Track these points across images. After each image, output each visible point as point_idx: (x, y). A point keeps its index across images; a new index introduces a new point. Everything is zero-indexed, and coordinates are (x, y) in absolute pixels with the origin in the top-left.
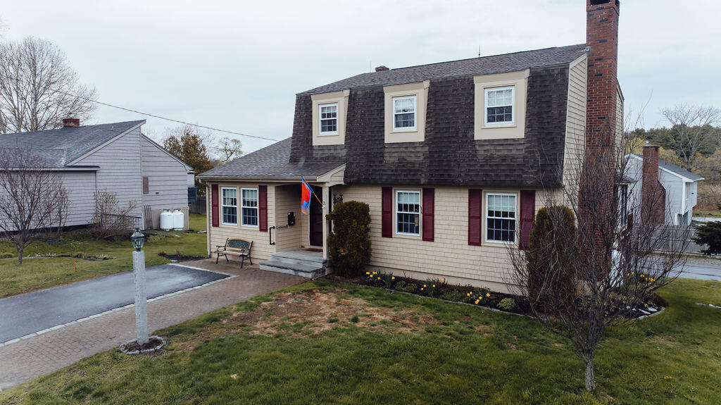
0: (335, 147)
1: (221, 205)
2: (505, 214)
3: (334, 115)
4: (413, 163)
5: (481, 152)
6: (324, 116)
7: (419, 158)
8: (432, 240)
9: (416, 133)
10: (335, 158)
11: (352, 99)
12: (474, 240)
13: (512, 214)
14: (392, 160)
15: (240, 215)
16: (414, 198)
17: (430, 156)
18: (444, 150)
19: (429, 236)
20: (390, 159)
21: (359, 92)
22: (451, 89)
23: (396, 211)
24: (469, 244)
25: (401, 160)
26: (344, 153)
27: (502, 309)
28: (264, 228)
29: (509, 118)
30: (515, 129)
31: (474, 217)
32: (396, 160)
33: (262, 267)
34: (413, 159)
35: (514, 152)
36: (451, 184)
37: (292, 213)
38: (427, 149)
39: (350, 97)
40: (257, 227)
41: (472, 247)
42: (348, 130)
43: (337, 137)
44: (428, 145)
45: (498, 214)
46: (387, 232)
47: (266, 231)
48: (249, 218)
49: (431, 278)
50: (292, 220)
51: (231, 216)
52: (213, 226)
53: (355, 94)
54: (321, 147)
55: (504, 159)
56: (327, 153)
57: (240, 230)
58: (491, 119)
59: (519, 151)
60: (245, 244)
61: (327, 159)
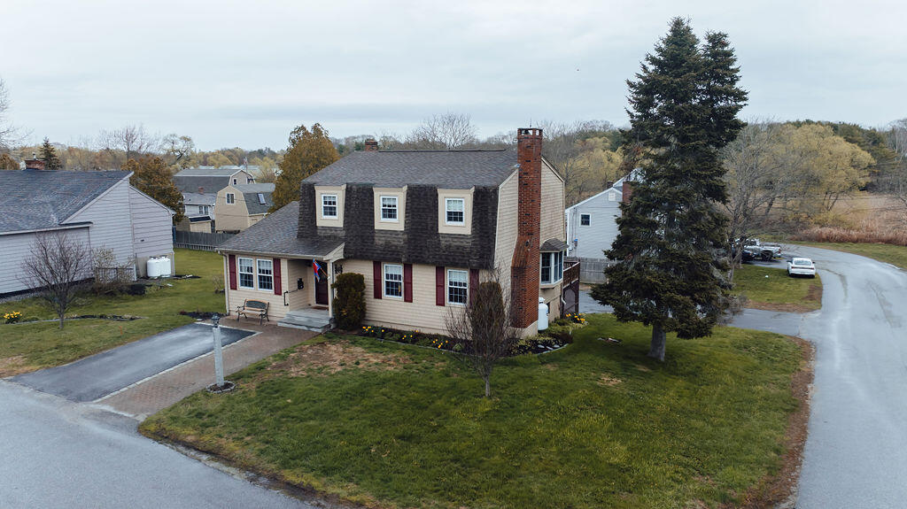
0: (336, 229)
1: (239, 272)
2: (460, 284)
3: (334, 203)
4: (396, 246)
5: (443, 242)
6: (325, 203)
7: (400, 242)
8: (411, 302)
9: (398, 224)
10: (335, 237)
11: (348, 191)
12: (440, 302)
13: (465, 285)
14: (381, 242)
15: (256, 281)
16: (397, 270)
17: (408, 242)
18: (418, 238)
19: (409, 298)
20: (379, 241)
21: (354, 187)
22: (422, 194)
23: (384, 280)
24: (437, 305)
25: (387, 244)
26: (343, 234)
27: (456, 351)
28: (278, 292)
29: (461, 220)
30: (465, 227)
31: (440, 286)
32: (383, 242)
33: (279, 324)
34: (396, 243)
35: (465, 244)
36: (423, 262)
37: (301, 279)
38: (406, 236)
39: (347, 189)
40: (272, 291)
41: (439, 307)
42: (346, 216)
43: (337, 221)
44: (407, 233)
45: (456, 284)
46: (378, 295)
47: (281, 294)
48: (265, 283)
49: (411, 329)
50: (301, 284)
51: (248, 281)
52: (231, 289)
53: (351, 188)
54: (324, 228)
55: (458, 247)
56: (329, 233)
57: (257, 293)
58: (449, 219)
59: (467, 244)
60: (263, 305)
61: (329, 238)
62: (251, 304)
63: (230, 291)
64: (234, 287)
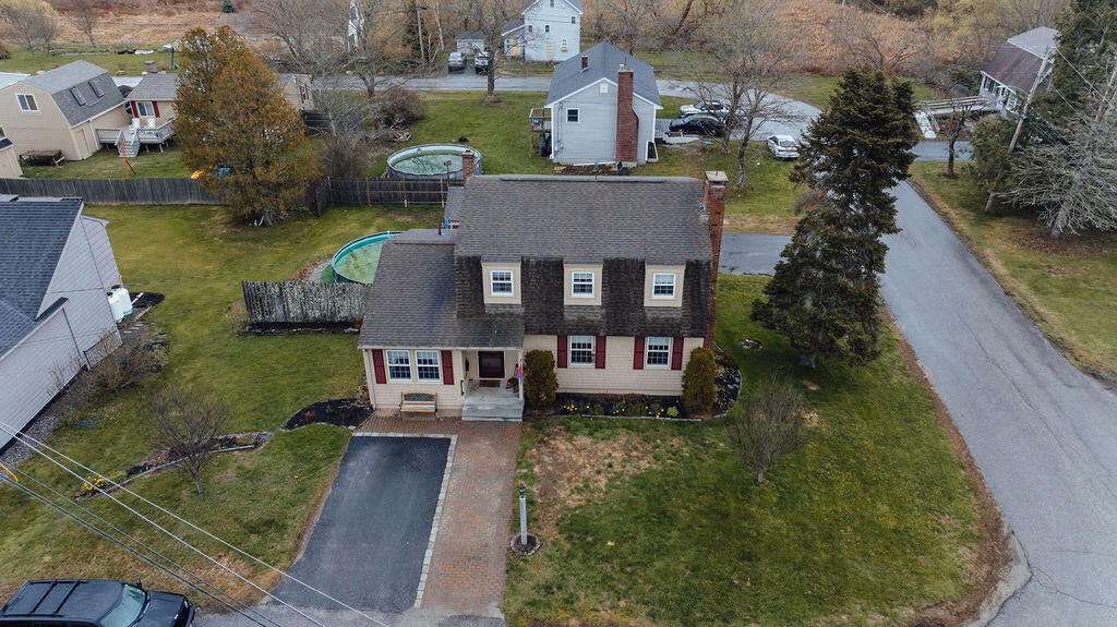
0: (512, 306)
1: (387, 365)
3: (509, 279)
4: (592, 321)
5: (649, 315)
6: (496, 279)
7: (598, 317)
8: (604, 367)
9: (594, 298)
10: (512, 315)
11: (525, 265)
12: (638, 366)
13: (667, 349)
14: (572, 318)
15: (414, 372)
17: (607, 315)
18: (618, 312)
19: (601, 365)
20: (569, 316)
21: (531, 260)
22: (622, 267)
23: (570, 349)
24: (634, 369)
25: (581, 318)
26: (521, 311)
27: (672, 417)
28: (449, 382)
29: (671, 293)
30: (675, 300)
31: (638, 352)
32: (575, 318)
34: (591, 318)
35: (674, 315)
36: (620, 332)
38: (604, 311)
39: (523, 263)
40: (440, 381)
41: (636, 370)
42: (524, 292)
43: (513, 297)
44: (605, 307)
46: (563, 365)
47: (453, 383)
48: (427, 373)
51: (402, 372)
52: (378, 382)
53: (528, 261)
54: (493, 305)
55: (666, 320)
56: (502, 310)
57: (416, 384)
58: (656, 293)
59: (677, 316)
60: (429, 397)
61: (503, 315)
62: (409, 397)
63: (376, 385)
64: (381, 379)
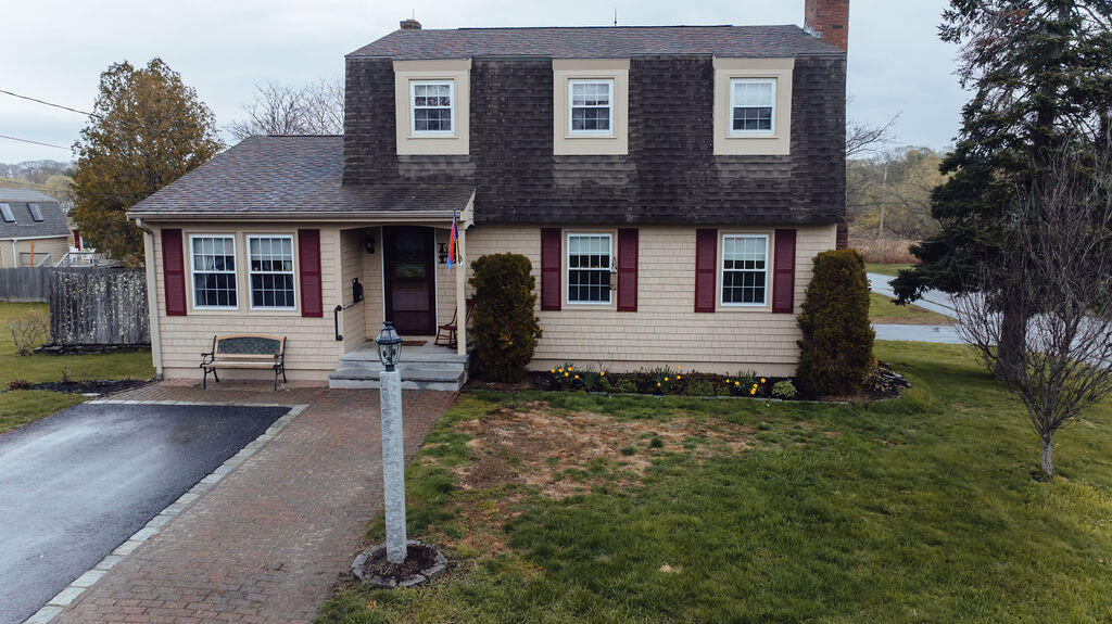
0: (449, 159)
1: (191, 271)
2: (750, 264)
3: (444, 101)
4: (610, 190)
5: (725, 174)
6: (419, 100)
8: (635, 309)
9: (614, 140)
10: (449, 178)
11: (478, 75)
12: (704, 304)
13: (761, 264)
14: (569, 183)
15: (244, 289)
16: (603, 245)
17: (640, 178)
18: (663, 168)
19: (628, 304)
20: (565, 181)
21: (492, 65)
22: (668, 75)
23: (566, 268)
24: (696, 311)
25: (587, 185)
26: (468, 170)
27: (783, 397)
28: (313, 309)
29: (766, 124)
30: (776, 141)
31: (704, 271)
32: (578, 184)
33: (333, 384)
34: (611, 182)
35: (776, 175)
36: (667, 221)
37: (357, 279)
38: (633, 166)
39: (473, 71)
40: (294, 310)
41: (701, 316)
42: (475, 129)
43: (455, 140)
44: (635, 160)
45: (739, 264)
46: (552, 304)
47: (320, 314)
48: (270, 289)
50: (358, 293)
51: (218, 290)
52: (169, 313)
53: (485, 68)
54: (416, 159)
55: (760, 184)
56: (432, 169)
57: (246, 317)
58: (738, 125)
59: (782, 175)
60: (269, 345)
61: (433, 179)
62: (228, 345)
63: (166, 319)
64: (176, 308)
